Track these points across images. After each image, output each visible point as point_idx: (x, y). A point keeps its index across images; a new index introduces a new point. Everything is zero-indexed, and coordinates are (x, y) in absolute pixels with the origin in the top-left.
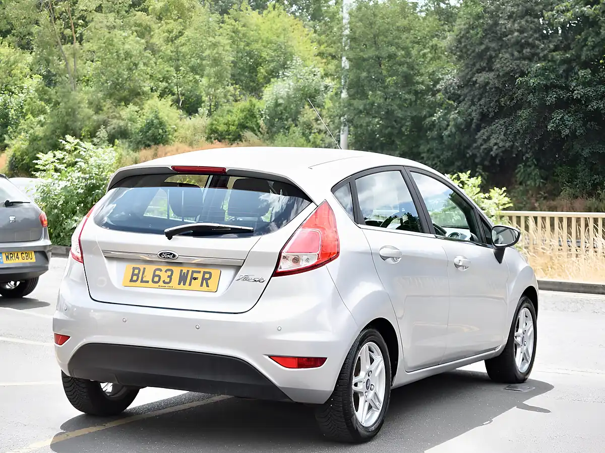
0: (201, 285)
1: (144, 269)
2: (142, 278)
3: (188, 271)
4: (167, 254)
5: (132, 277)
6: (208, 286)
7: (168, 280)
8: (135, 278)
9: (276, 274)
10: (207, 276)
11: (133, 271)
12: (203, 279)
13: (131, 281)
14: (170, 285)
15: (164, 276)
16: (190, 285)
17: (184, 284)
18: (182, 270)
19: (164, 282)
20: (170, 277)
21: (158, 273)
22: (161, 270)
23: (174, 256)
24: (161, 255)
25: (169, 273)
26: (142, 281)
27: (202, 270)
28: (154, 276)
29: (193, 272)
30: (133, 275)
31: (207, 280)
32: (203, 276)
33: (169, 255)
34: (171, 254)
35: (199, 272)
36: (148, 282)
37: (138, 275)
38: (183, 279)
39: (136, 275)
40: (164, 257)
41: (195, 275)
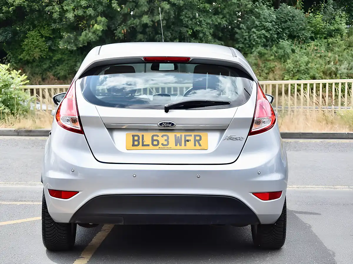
0: (195, 145)
1: (143, 136)
2: (143, 142)
3: (181, 135)
4: (167, 124)
5: (133, 143)
6: (200, 145)
7: (166, 143)
8: (135, 143)
9: (251, 133)
10: (198, 138)
11: (133, 138)
12: (195, 140)
13: (133, 145)
14: (168, 146)
15: (162, 140)
16: (185, 145)
17: (181, 145)
18: (175, 135)
19: (162, 144)
20: (167, 140)
21: (155, 138)
22: (158, 136)
23: (173, 124)
24: (161, 124)
25: (166, 138)
26: (143, 145)
27: (193, 134)
28: (153, 140)
29: (185, 136)
30: (134, 141)
31: (199, 141)
32: (195, 138)
33: (168, 124)
34: (170, 123)
35: (191, 136)
36: (148, 145)
37: (138, 141)
38: (178, 142)
39: (136, 141)
40: (164, 126)
41: (188, 138)
